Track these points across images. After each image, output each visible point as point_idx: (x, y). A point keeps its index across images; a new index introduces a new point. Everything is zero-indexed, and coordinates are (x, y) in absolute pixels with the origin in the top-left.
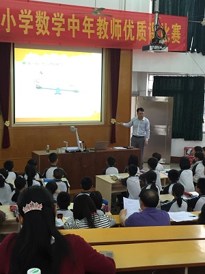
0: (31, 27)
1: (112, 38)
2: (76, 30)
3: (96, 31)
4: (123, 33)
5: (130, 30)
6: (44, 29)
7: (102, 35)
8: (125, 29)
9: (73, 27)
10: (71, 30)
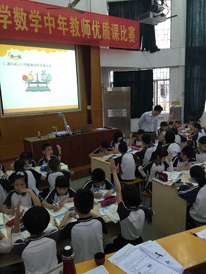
0: (10, 22)
1: (83, 35)
2: (52, 27)
3: (70, 29)
4: (92, 32)
5: (97, 30)
6: (22, 25)
7: (75, 33)
8: (93, 29)
9: (50, 25)
10: (48, 27)
